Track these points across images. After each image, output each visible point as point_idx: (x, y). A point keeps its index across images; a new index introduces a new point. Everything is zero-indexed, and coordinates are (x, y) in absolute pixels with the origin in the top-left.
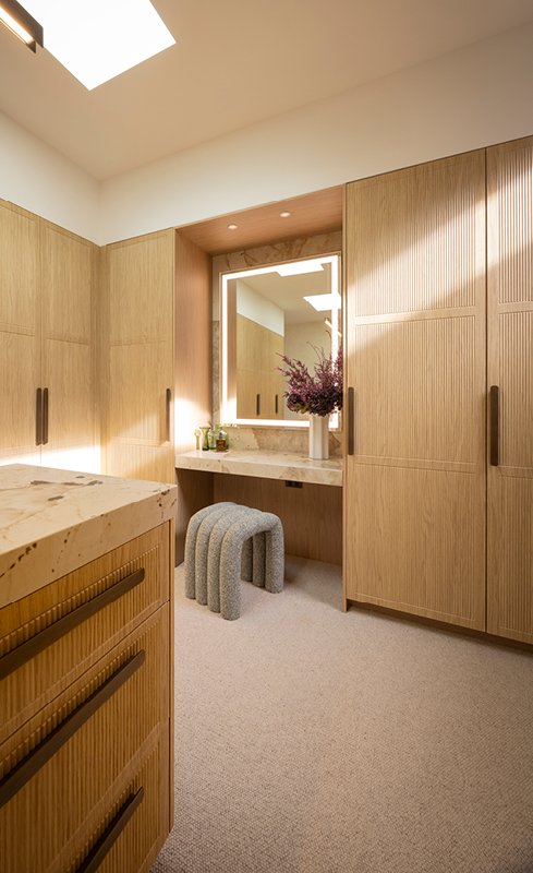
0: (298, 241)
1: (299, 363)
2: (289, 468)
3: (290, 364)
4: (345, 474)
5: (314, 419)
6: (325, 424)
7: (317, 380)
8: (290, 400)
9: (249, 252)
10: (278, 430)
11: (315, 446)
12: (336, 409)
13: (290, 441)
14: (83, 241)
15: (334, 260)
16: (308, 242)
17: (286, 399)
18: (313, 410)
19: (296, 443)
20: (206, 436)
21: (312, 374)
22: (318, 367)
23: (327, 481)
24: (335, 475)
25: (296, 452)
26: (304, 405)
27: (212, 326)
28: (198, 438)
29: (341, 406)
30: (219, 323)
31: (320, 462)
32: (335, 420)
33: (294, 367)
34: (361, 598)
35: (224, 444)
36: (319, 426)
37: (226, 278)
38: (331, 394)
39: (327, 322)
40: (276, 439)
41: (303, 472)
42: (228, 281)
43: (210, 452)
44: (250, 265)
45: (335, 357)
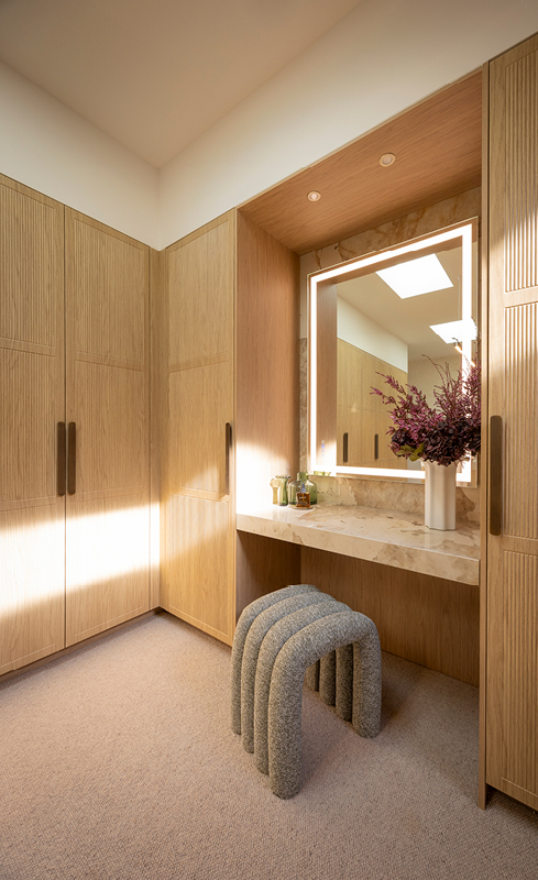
0: (412, 216)
1: (414, 389)
2: (389, 546)
3: (397, 387)
4: (484, 566)
5: (433, 470)
6: (450, 477)
7: (439, 411)
8: (395, 440)
9: (345, 243)
10: (382, 481)
11: (435, 509)
12: (468, 454)
13: (400, 499)
14: (133, 243)
15: (465, 232)
16: (426, 214)
17: (389, 438)
18: (430, 456)
19: (408, 500)
20: (285, 488)
21: (432, 403)
22: (441, 392)
23: (452, 574)
24: (466, 565)
25: (408, 513)
26: (415, 447)
27: (298, 344)
28: (275, 490)
29: (476, 449)
30: (307, 341)
31: (441, 536)
32: (465, 472)
33: (403, 391)
34: (513, 789)
35: (307, 500)
36: (440, 479)
37: (315, 280)
38: (460, 429)
39: (457, 348)
40: (379, 495)
41: (411, 555)
42: (318, 283)
43: (289, 508)
44: (346, 258)
45: (466, 375)
